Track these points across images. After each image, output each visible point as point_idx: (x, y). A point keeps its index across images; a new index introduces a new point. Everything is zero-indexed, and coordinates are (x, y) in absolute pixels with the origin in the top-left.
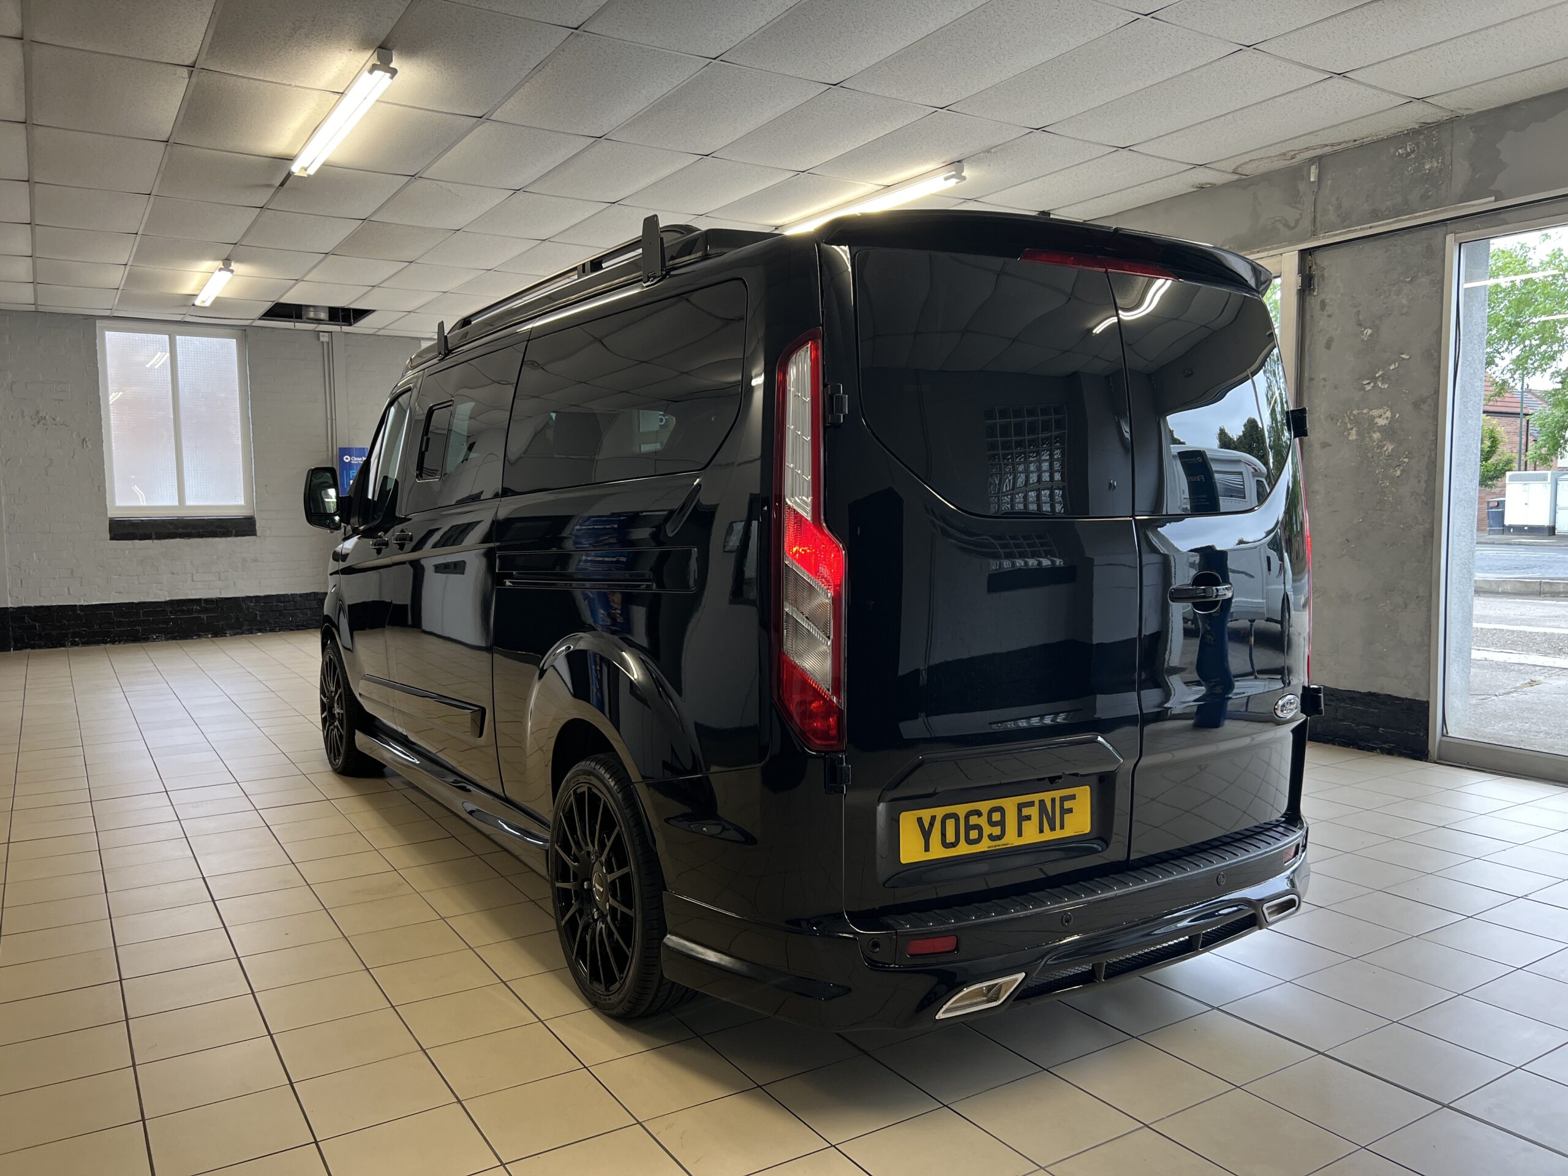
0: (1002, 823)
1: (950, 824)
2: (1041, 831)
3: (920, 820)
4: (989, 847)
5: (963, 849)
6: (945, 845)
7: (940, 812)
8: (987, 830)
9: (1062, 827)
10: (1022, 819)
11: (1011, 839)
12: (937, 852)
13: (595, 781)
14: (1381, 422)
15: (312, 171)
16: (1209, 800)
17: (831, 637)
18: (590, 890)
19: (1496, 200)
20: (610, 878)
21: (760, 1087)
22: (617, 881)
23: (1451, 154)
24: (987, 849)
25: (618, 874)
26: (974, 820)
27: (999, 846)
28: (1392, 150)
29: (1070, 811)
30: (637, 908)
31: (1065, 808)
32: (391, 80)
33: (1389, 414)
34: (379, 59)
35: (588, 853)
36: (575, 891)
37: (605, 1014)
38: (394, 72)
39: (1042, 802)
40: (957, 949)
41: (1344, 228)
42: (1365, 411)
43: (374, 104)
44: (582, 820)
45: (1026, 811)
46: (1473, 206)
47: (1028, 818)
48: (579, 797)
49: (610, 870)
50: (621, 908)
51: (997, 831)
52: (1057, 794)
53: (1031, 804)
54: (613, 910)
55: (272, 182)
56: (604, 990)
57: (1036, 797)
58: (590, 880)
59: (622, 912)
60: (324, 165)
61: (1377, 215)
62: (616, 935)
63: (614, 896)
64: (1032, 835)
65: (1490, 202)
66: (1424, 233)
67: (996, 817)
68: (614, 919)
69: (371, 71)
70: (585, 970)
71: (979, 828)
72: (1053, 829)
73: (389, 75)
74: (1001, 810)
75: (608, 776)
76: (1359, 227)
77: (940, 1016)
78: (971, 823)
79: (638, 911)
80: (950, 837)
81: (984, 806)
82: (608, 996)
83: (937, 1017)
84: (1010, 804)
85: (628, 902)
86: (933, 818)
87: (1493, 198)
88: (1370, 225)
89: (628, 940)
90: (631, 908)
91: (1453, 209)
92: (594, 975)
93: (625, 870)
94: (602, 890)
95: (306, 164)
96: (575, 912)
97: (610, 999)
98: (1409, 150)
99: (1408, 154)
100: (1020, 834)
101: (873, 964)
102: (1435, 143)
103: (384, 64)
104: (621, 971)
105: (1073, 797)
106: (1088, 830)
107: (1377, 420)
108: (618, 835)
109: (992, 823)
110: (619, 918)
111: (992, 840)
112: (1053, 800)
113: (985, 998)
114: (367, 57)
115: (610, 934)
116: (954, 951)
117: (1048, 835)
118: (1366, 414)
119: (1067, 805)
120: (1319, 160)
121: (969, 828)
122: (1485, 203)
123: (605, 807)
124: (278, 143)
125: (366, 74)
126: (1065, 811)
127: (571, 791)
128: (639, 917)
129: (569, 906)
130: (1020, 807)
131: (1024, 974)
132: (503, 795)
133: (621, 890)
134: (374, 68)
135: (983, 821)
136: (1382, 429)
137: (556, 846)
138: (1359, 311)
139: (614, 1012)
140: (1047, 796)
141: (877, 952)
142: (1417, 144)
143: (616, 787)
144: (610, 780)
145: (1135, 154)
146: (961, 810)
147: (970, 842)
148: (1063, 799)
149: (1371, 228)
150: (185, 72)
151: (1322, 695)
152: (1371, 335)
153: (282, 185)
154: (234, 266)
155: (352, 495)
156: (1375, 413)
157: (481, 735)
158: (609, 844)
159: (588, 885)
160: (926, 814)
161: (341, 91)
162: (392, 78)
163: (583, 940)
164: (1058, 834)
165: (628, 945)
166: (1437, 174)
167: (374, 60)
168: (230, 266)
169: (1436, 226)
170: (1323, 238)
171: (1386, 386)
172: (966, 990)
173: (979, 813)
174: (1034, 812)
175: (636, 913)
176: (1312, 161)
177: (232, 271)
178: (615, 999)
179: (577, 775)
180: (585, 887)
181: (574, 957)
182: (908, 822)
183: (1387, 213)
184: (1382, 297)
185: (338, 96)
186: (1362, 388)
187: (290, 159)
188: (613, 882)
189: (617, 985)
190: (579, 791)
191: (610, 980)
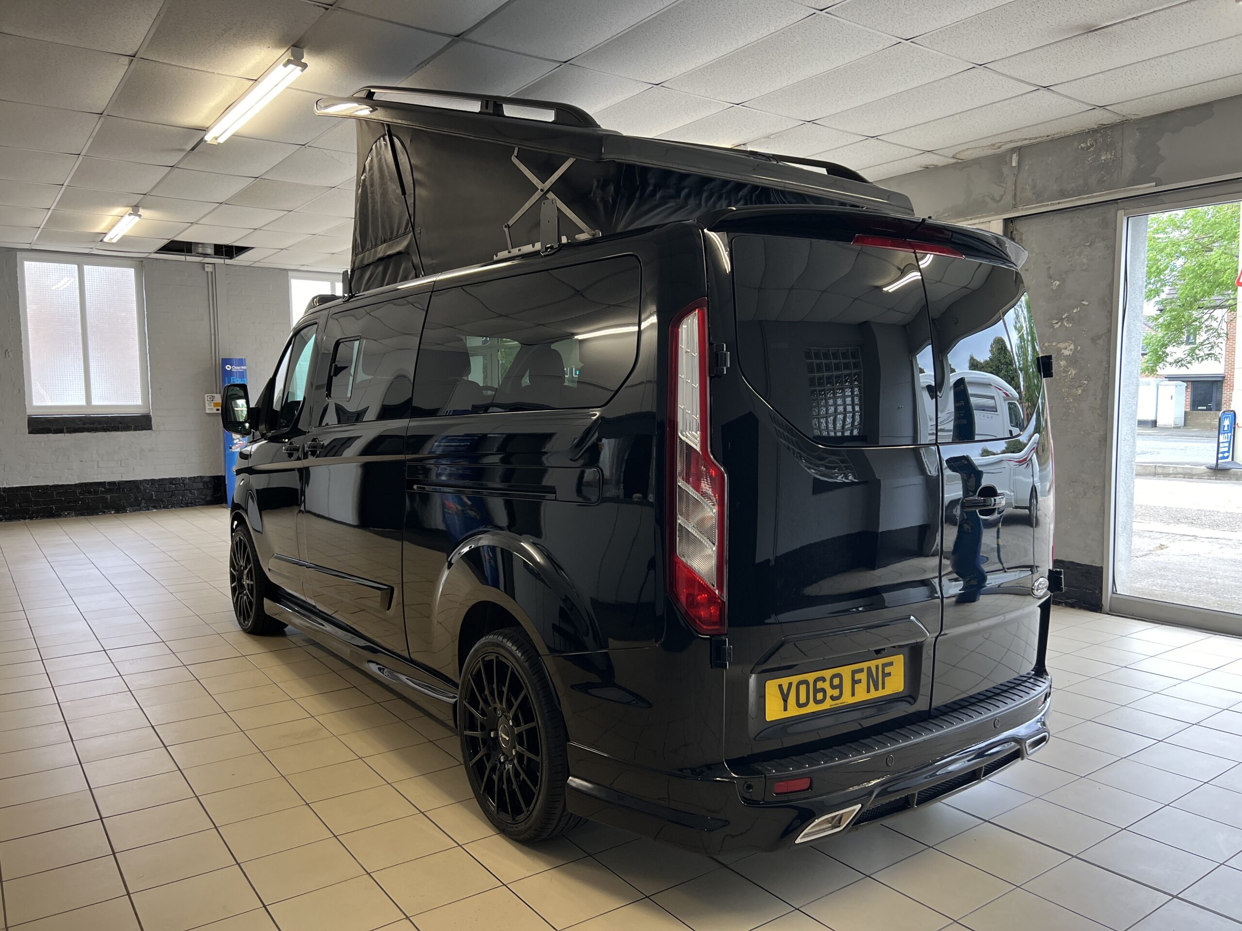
0: (840, 687)
1: (803, 688)
2: (868, 691)
3: (780, 686)
4: (831, 706)
5: (812, 708)
6: (800, 705)
7: (795, 679)
8: (830, 692)
9: (883, 688)
10: (855, 682)
11: (847, 699)
12: (793, 711)
13: (502, 651)
14: (1066, 353)
15: (221, 140)
16: (969, 654)
17: (716, 544)
18: (497, 737)
19: (1156, 186)
20: (516, 730)
21: (648, 897)
22: (524, 733)
23: (1122, 149)
24: (829, 707)
25: (524, 727)
26: (820, 685)
27: (838, 704)
28: (1076, 144)
29: (889, 674)
30: (544, 756)
31: (886, 672)
32: (301, 73)
33: (1072, 347)
34: (292, 55)
35: (495, 709)
36: (481, 738)
37: (513, 839)
38: (305, 66)
39: (869, 669)
40: (810, 787)
41: (1038, 203)
42: (1054, 344)
43: (285, 90)
44: (490, 682)
45: (857, 677)
46: (1139, 189)
47: (859, 681)
48: (488, 665)
49: (517, 723)
50: (527, 754)
51: (836, 693)
52: (880, 662)
53: (861, 670)
54: (520, 756)
55: (184, 147)
56: (511, 819)
57: (864, 665)
58: (496, 730)
59: (528, 758)
60: (233, 135)
61: (1064, 194)
62: (523, 776)
63: (521, 744)
64: (862, 695)
65: (1151, 187)
66: (1100, 208)
67: (836, 681)
68: (520, 762)
69: (285, 65)
70: (493, 805)
71: (823, 691)
72: (877, 689)
73: (299, 68)
74: (839, 676)
75: (515, 648)
76: (1050, 203)
77: (798, 841)
78: (818, 687)
79: (544, 759)
80: (803, 700)
81: (827, 674)
82: (515, 824)
83: (796, 842)
84: (846, 671)
85: (534, 748)
86: (790, 684)
87: (1154, 184)
88: (1058, 201)
89: (535, 780)
90: (537, 755)
91: (1123, 191)
92: (501, 807)
93: (532, 725)
94: (507, 739)
95: (217, 135)
96: (483, 756)
97: (517, 827)
98: (1089, 145)
99: (1088, 148)
100: (853, 695)
101: (750, 802)
102: (1109, 140)
103: (297, 60)
104: (528, 805)
105: (891, 664)
106: (901, 689)
107: (1063, 351)
108: (525, 697)
109: (833, 687)
110: (525, 763)
111: (833, 700)
112: (877, 667)
113: (830, 825)
114: (282, 53)
115: (517, 774)
116: (807, 789)
117: (874, 694)
118: (1054, 346)
119: (887, 670)
120: (1019, 150)
121: (816, 691)
122: (1148, 187)
123: (513, 673)
124: (194, 117)
125: (281, 66)
126: (887, 675)
127: (480, 659)
128: (545, 763)
129: (476, 753)
130: (854, 672)
131: (860, 805)
132: (408, 657)
133: (530, 740)
134: (289, 62)
135: (826, 685)
136: (1067, 358)
137: (465, 702)
138: (1050, 267)
139: (521, 837)
140: (872, 664)
141: (752, 792)
142: (1096, 140)
143: (523, 657)
144: (517, 651)
145: (881, 142)
146: (811, 677)
147: (817, 702)
148: (884, 665)
149: (1059, 203)
150: (126, 60)
151: (1062, 576)
152: (1059, 286)
153: (193, 149)
154: (141, 211)
155: (260, 407)
156: (1062, 345)
157: (389, 608)
158: (516, 704)
159: (494, 735)
160: (785, 681)
161: (255, 79)
162: (302, 71)
163: (490, 778)
164: (881, 693)
165: (535, 785)
166: (1111, 164)
167: (288, 56)
168: (139, 211)
169: (1110, 204)
170: (1022, 210)
171: (1070, 325)
172: (817, 821)
173: (823, 679)
174: (863, 676)
175: (543, 760)
176: (1013, 150)
177: (140, 216)
178: (521, 827)
179: (485, 645)
180: (492, 736)
181: (481, 792)
182: (772, 687)
183: (1072, 192)
184: (1068, 257)
185: (252, 82)
186: (1052, 326)
187: (205, 130)
188: (520, 735)
189: (521, 817)
190: (486, 659)
191: (517, 811)
